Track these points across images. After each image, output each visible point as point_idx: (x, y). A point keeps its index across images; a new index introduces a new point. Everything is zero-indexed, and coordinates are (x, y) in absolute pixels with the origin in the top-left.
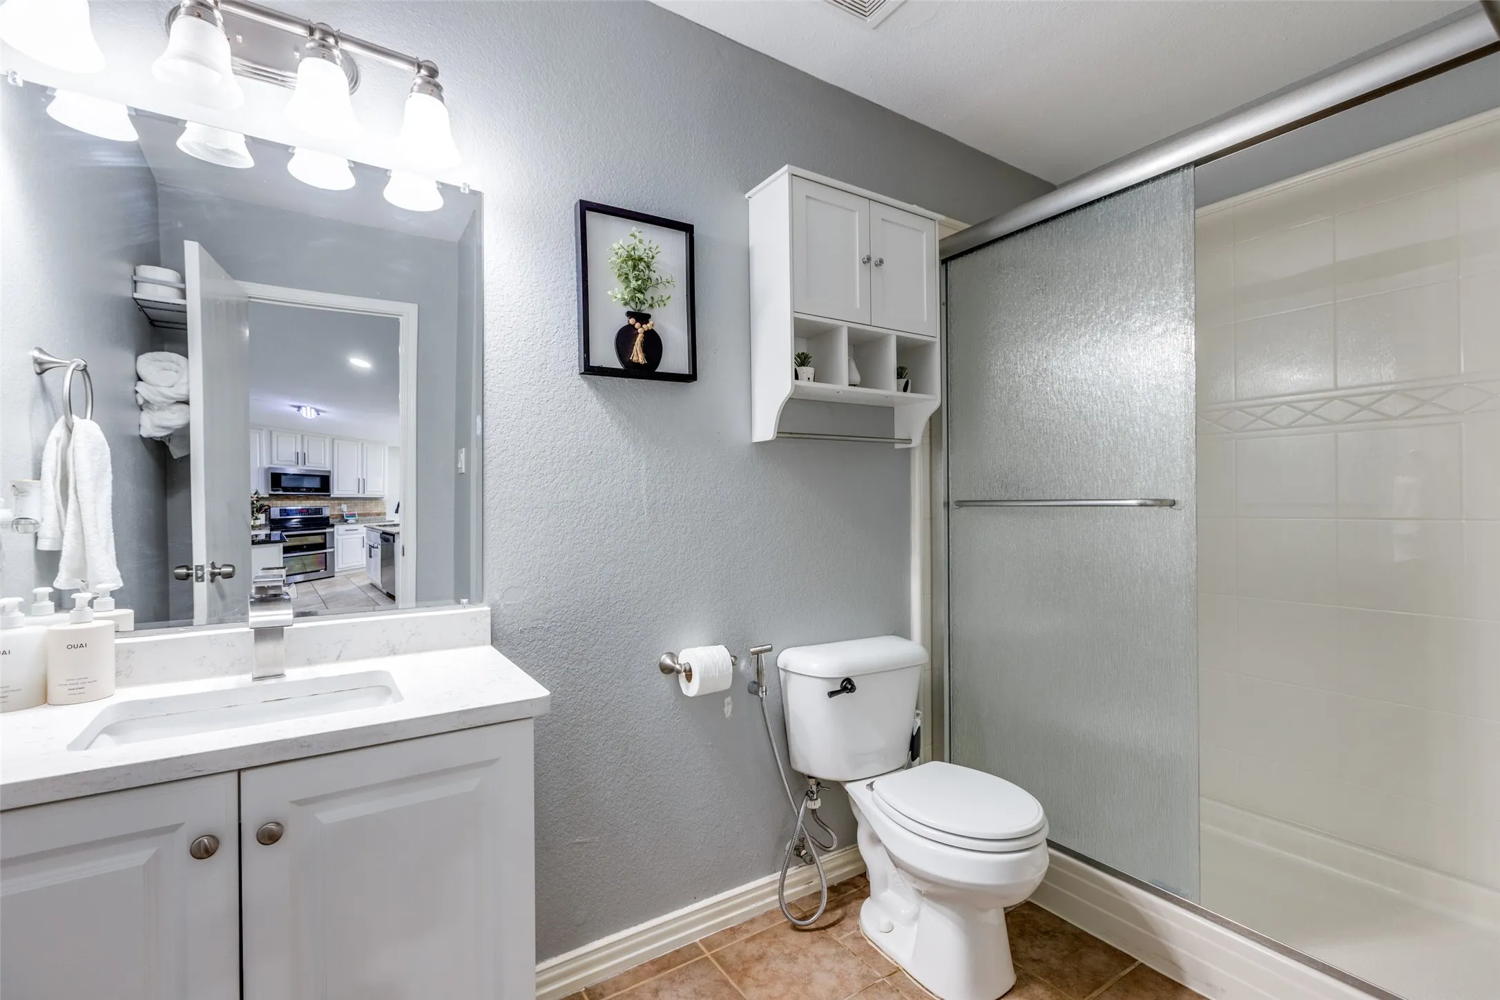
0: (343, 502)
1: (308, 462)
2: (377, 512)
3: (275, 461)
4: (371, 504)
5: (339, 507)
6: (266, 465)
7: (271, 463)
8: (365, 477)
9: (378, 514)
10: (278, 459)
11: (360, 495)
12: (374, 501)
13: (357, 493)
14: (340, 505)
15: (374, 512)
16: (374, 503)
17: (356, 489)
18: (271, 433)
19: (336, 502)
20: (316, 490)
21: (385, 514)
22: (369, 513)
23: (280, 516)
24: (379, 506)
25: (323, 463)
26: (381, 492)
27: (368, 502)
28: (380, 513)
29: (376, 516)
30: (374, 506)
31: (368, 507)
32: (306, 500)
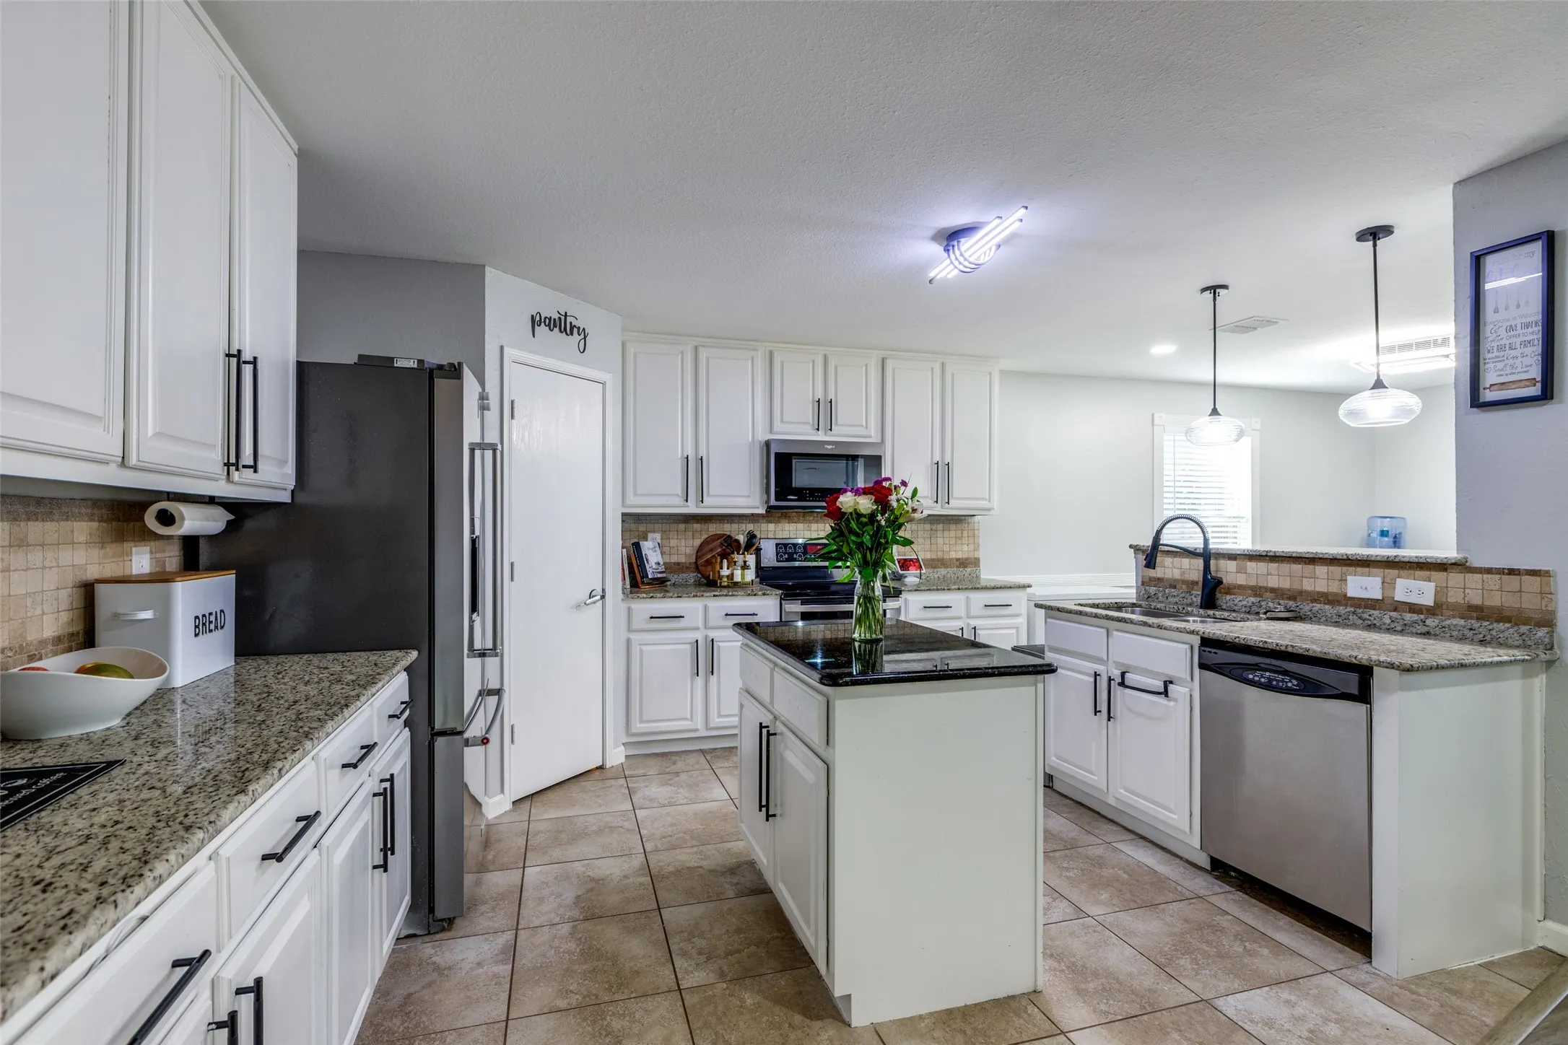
1: (837, 424)
2: (960, 555)
3: (778, 426)
4: (946, 534)
6: (763, 436)
7: (771, 432)
9: (963, 563)
10: (782, 421)
12: (953, 527)
15: (953, 555)
16: (953, 531)
18: (772, 354)
21: (976, 562)
22: (943, 559)
23: (778, 561)
24: (965, 540)
25: (864, 425)
26: (983, 499)
27: (940, 526)
28: (966, 559)
29: (957, 567)
30: (953, 541)
31: (940, 541)
32: (818, 521)
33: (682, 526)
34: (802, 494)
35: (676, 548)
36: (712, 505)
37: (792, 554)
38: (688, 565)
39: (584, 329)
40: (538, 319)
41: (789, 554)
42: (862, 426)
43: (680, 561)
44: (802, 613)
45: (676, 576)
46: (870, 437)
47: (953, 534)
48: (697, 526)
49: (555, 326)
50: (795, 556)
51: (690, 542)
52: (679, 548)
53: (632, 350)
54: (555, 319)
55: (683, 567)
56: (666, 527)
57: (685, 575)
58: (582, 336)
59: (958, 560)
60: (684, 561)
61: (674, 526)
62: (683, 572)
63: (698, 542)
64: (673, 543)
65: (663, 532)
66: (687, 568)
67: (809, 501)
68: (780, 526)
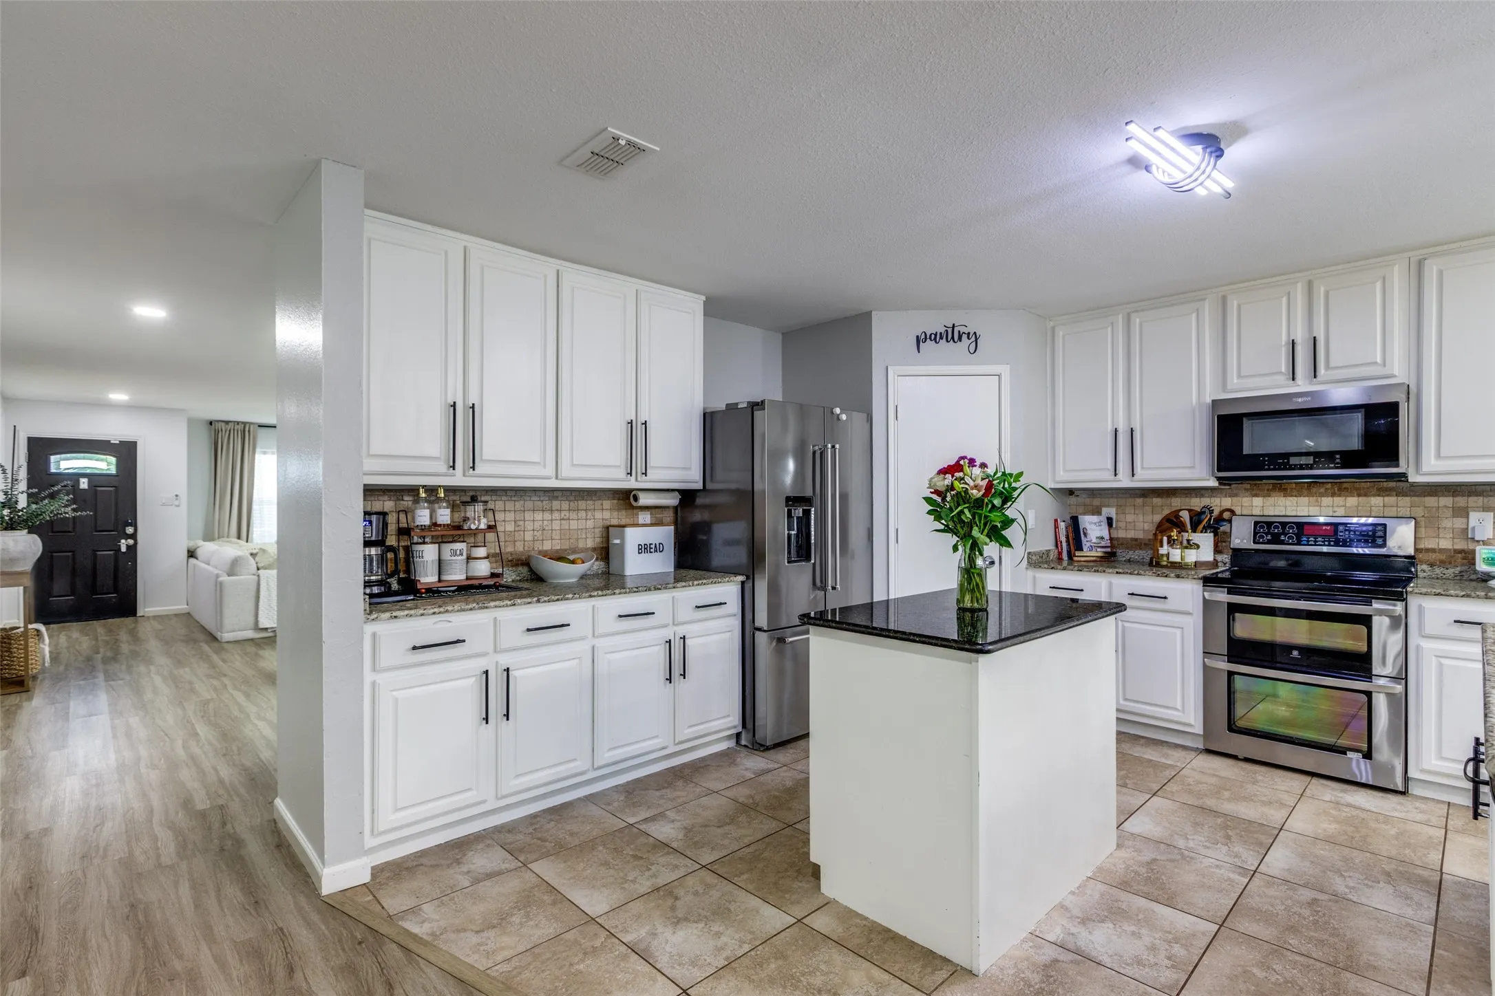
0: (1473, 501)
1: (1327, 367)
3: (1233, 382)
5: (1459, 523)
7: (1224, 388)
14: (1463, 513)
18: (1224, 300)
19: (1446, 501)
20: (1349, 459)
23: (1254, 542)
25: (1382, 363)
32: (1333, 495)
33: (1139, 501)
34: (1256, 462)
35: (1133, 524)
36: (1147, 476)
37: (1279, 535)
38: (1147, 542)
39: (975, 333)
40: (923, 337)
41: (1273, 535)
42: (1377, 365)
43: (1136, 537)
44: (1228, 603)
45: (1131, 552)
46: (1394, 376)
48: (1157, 501)
49: (941, 338)
50: (1282, 538)
51: (1149, 518)
52: (1136, 524)
53: (1061, 333)
54: (941, 333)
55: (1141, 544)
56: (1122, 501)
57: (1141, 552)
58: (973, 339)
60: (1141, 537)
61: (1130, 501)
62: (1141, 549)
63: (1158, 518)
64: (1130, 518)
65: (1118, 506)
66: (1145, 544)
67: (1269, 469)
68: (1271, 500)
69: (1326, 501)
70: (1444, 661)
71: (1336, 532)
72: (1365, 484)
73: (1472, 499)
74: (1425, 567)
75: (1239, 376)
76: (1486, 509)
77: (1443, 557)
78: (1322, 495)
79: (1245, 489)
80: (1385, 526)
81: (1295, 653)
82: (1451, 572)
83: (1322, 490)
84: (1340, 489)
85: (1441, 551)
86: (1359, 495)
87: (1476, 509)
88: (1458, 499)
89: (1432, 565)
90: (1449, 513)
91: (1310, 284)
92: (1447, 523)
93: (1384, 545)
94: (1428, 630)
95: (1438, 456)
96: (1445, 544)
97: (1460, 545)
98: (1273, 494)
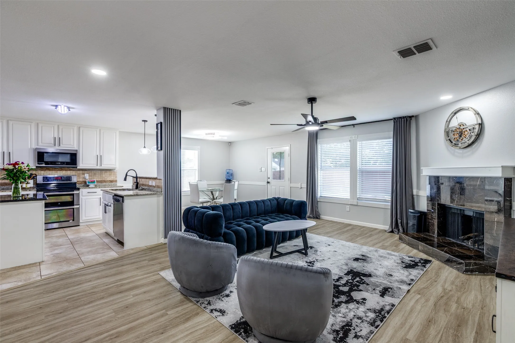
0: (86, 172)
1: (62, 144)
2: (110, 179)
3: (40, 144)
4: (106, 174)
5: (83, 176)
6: (34, 146)
7: (38, 145)
8: (102, 154)
11: (98, 167)
12: (108, 172)
13: (96, 165)
14: (84, 174)
15: (108, 179)
17: (95, 163)
18: (38, 124)
19: (81, 172)
20: (67, 163)
21: (116, 181)
22: (105, 180)
23: (43, 182)
24: (112, 175)
25: (72, 144)
26: (114, 165)
27: (104, 172)
28: (113, 180)
29: (110, 182)
30: (108, 176)
31: (104, 176)
32: (60, 171)
34: (47, 163)
41: (48, 180)
42: (71, 145)
46: (75, 148)
47: (108, 174)
50: (50, 180)
59: (110, 180)
67: (50, 165)
68: (46, 172)
69: (59, 172)
70: (86, 200)
71: (62, 178)
72: (66, 168)
73: (85, 171)
74: (78, 184)
75: (42, 143)
76: (87, 173)
77: (80, 182)
78: (58, 171)
79: (39, 169)
80: (71, 177)
81: (59, 203)
82: (82, 185)
83: (58, 170)
84: (61, 169)
85: (80, 181)
86: (65, 171)
87: (86, 173)
88: (83, 172)
89: (79, 184)
90: (82, 174)
91: (58, 126)
92: (81, 176)
93: (71, 181)
94: (83, 195)
95: (82, 164)
96: (81, 180)
97: (83, 180)
98: (46, 170)
